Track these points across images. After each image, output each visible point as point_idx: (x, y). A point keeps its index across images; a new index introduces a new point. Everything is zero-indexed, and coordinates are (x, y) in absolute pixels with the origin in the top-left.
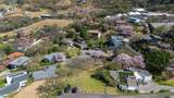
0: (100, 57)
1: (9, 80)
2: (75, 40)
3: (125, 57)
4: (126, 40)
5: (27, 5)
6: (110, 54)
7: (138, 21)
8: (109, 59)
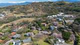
0: (47, 34)
1: (14, 43)
2: (36, 27)
3: (56, 34)
4: (56, 27)
5: (14, 12)
6: (50, 33)
7: (60, 19)
8: (50, 35)
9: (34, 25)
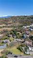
9: (11, 34)
